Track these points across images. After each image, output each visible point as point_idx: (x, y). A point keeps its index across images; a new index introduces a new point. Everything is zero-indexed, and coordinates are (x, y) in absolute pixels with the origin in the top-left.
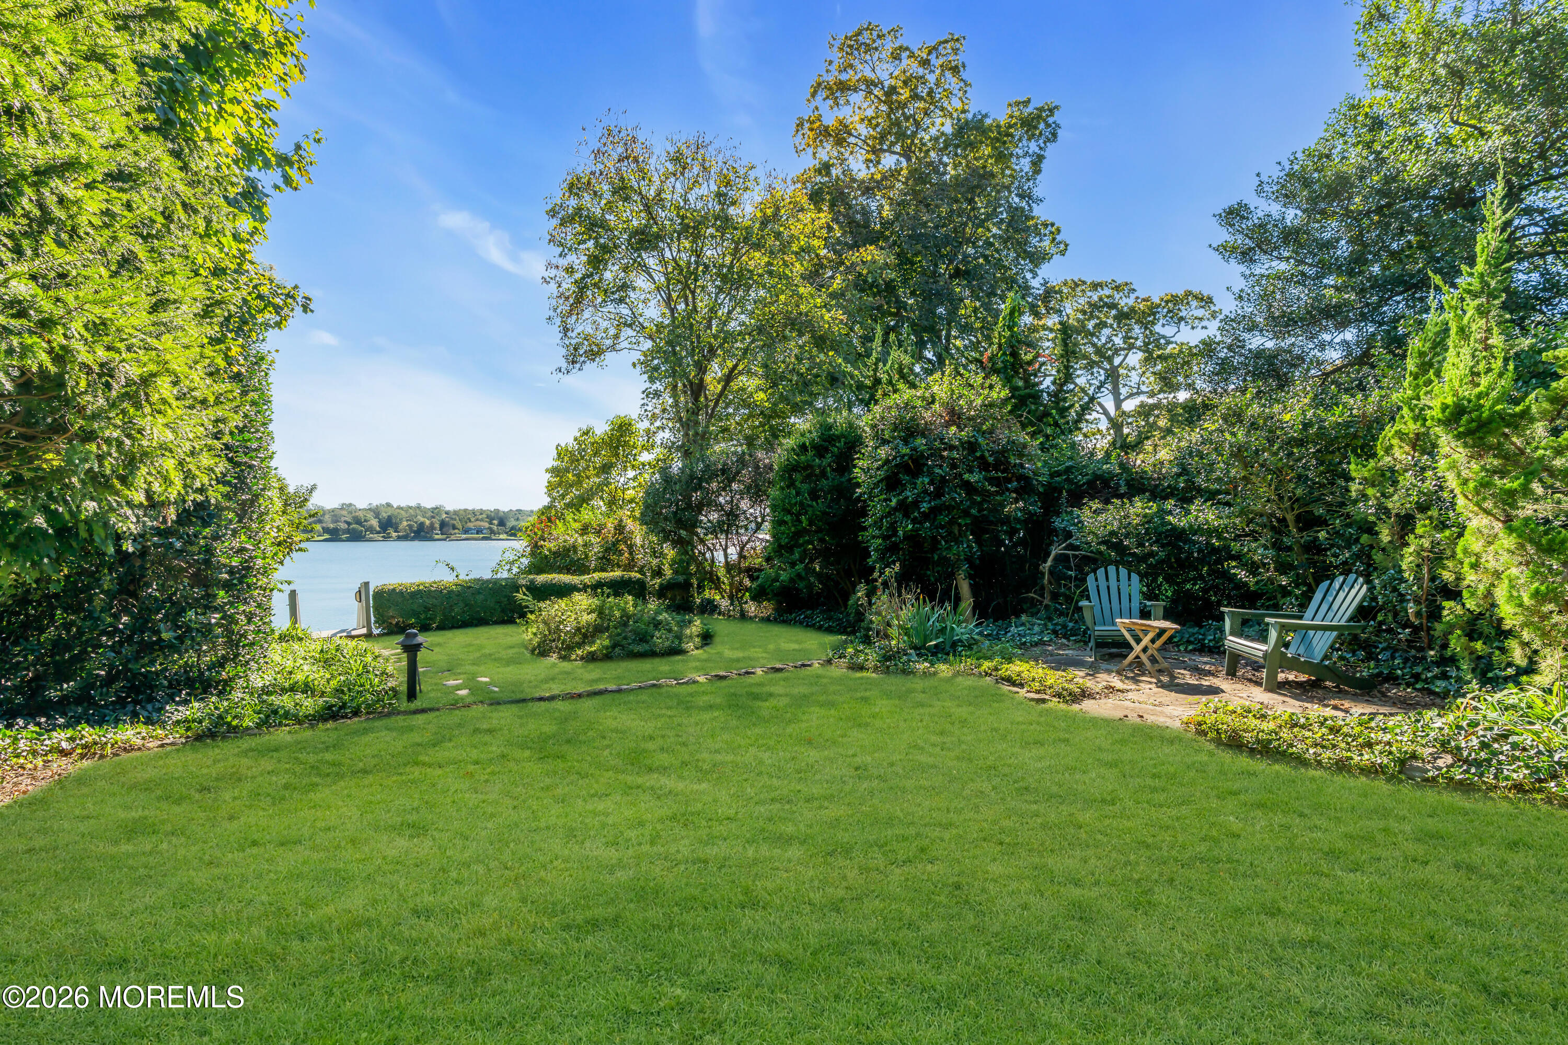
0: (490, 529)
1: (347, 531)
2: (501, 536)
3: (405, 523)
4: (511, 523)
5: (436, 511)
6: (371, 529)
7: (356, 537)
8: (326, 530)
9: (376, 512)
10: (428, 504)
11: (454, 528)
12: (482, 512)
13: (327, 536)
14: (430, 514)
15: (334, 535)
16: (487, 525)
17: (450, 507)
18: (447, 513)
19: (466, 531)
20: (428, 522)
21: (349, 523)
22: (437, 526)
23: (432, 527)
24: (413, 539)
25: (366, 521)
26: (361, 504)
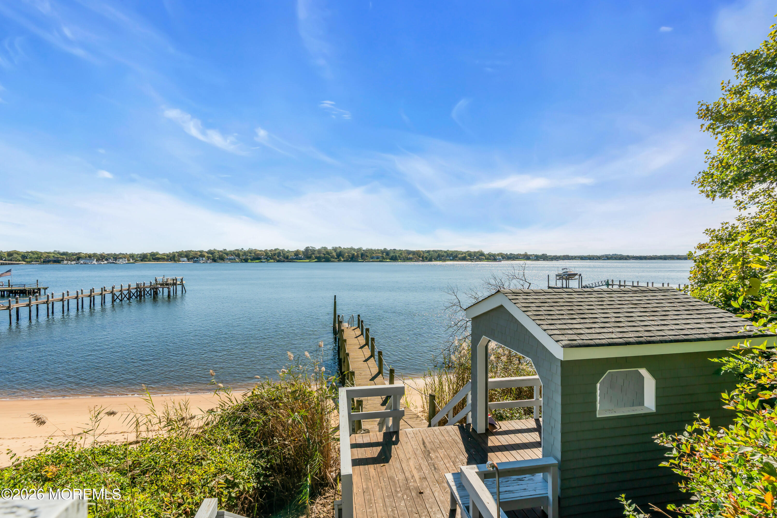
0: (382, 257)
1: (324, 258)
2: (387, 260)
3: (347, 254)
4: (392, 254)
5: (360, 249)
6: (333, 257)
7: (327, 260)
8: (316, 258)
9: (335, 249)
10: (356, 247)
11: (367, 256)
12: (378, 250)
13: (316, 260)
14: (356, 251)
15: (319, 259)
16: (381, 255)
17: (364, 248)
18: (364, 250)
19: (372, 258)
20: (356, 254)
21: (324, 254)
22: (360, 255)
23: (358, 256)
24: (350, 261)
25: (331, 253)
26: (330, 247)
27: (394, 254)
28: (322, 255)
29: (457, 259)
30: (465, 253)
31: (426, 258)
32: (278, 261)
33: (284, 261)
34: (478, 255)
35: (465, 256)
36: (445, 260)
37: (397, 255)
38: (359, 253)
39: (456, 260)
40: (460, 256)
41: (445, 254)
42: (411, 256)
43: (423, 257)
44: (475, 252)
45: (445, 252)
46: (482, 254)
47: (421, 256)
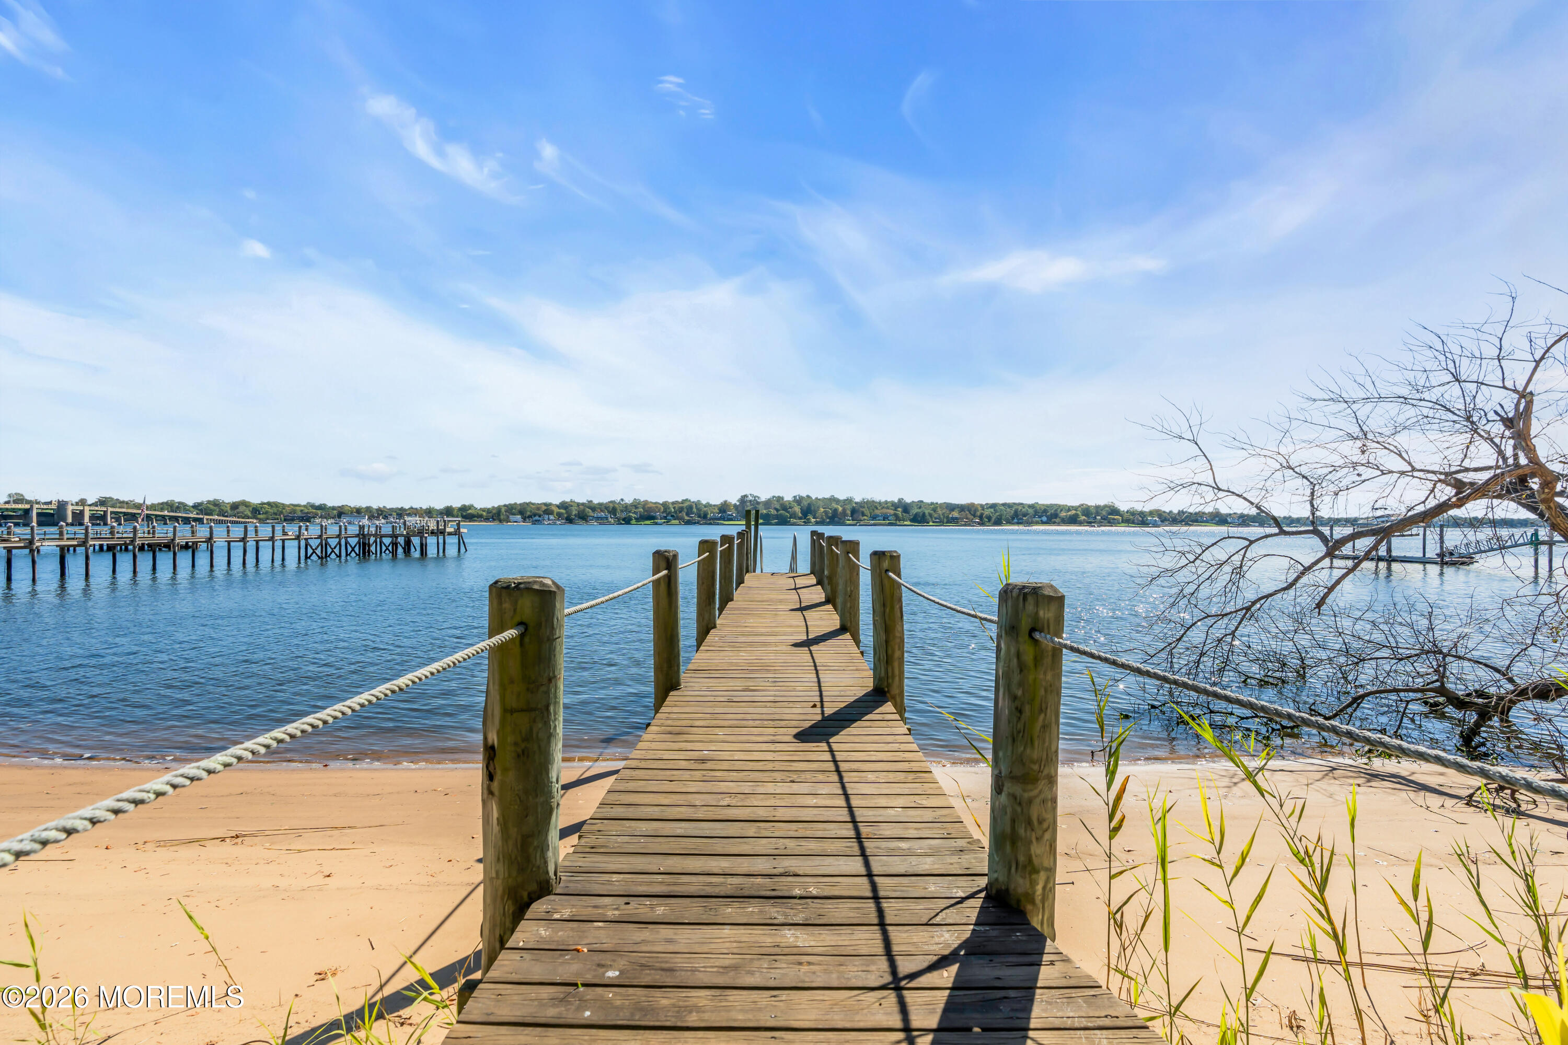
0: (896, 515)
1: (777, 517)
2: (906, 523)
3: (822, 510)
4: (915, 511)
5: (849, 501)
6: (794, 515)
7: (783, 521)
9: (798, 500)
10: (842, 497)
11: (863, 514)
12: (886, 502)
14: (841, 503)
16: (892, 512)
17: (858, 499)
18: (856, 503)
19: (874, 518)
20: (840, 509)
21: (777, 510)
22: (849, 512)
23: (844, 513)
24: (828, 524)
25: (790, 508)
26: (788, 497)
27: (919, 510)
28: (773, 512)
29: (1058, 520)
30: (1076, 508)
31: (989, 518)
32: (688, 523)
33: (698, 523)
34: (1104, 513)
35: (1076, 516)
36: (1029, 523)
37: (927, 512)
38: (849, 507)
39: (1054, 523)
40: (1063, 514)
41: (1031, 511)
42: (955, 514)
43: (981, 517)
44: (1097, 507)
45: (1030, 506)
46: (1114, 511)
47: (978, 514)
